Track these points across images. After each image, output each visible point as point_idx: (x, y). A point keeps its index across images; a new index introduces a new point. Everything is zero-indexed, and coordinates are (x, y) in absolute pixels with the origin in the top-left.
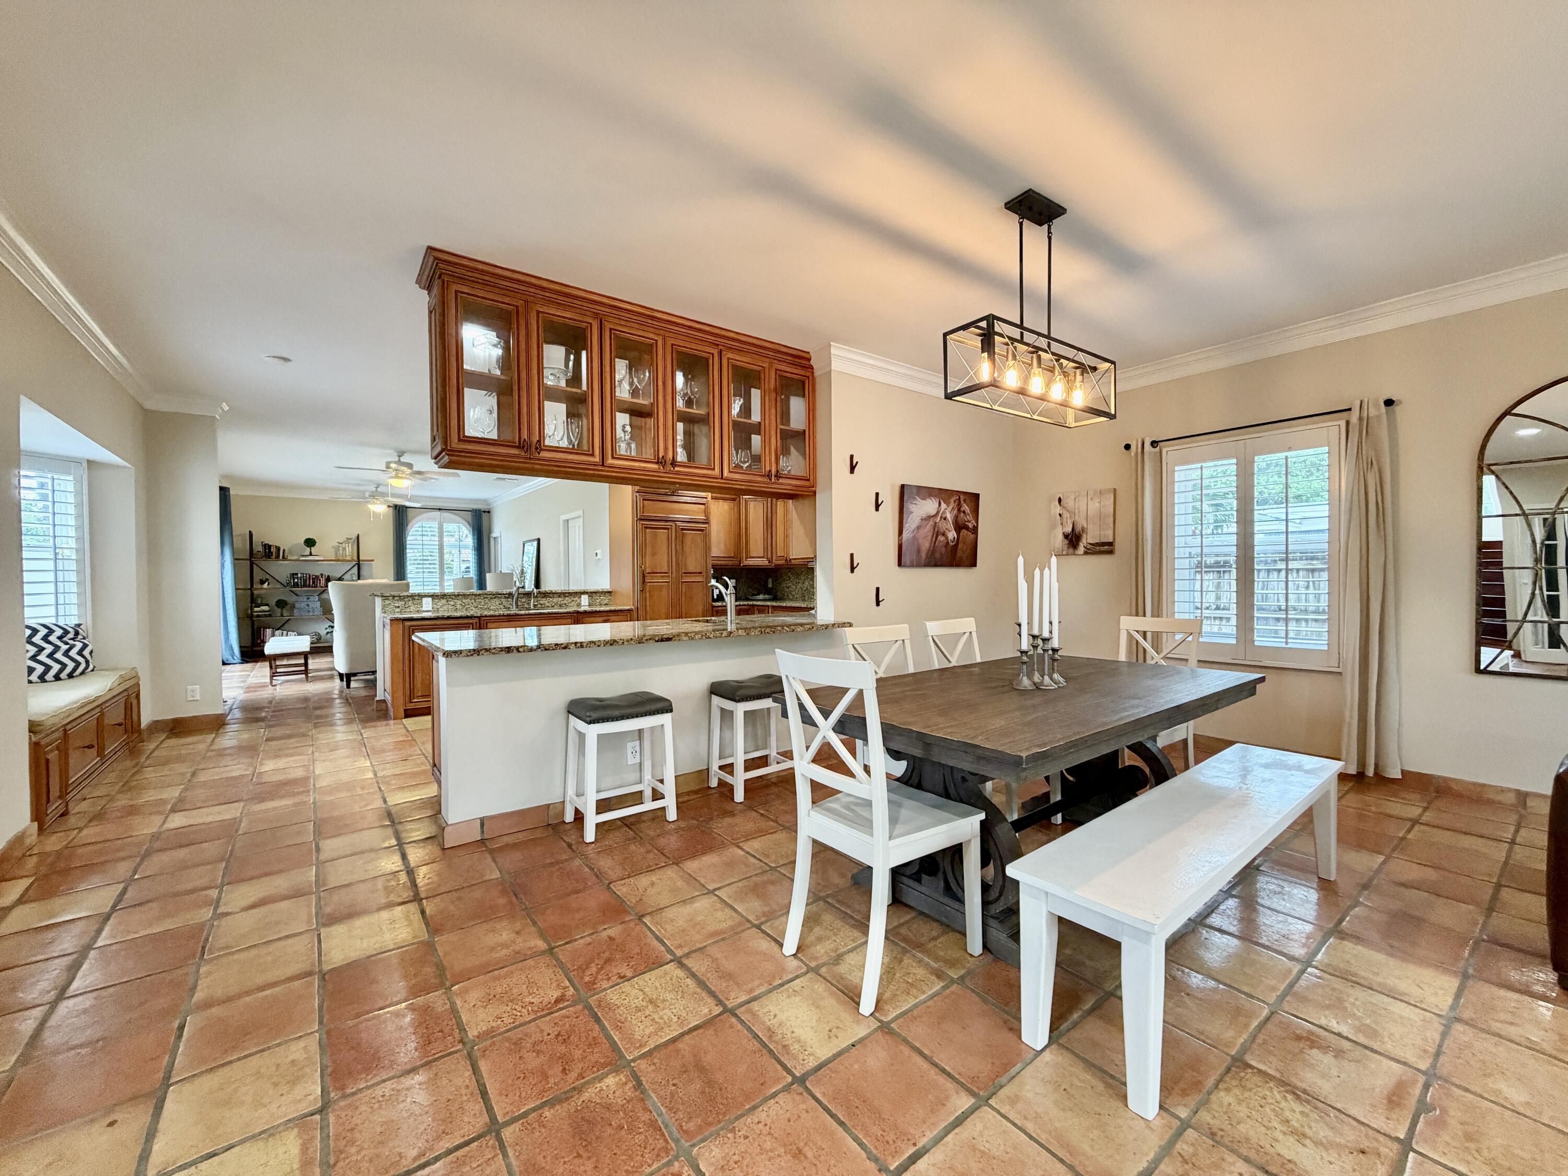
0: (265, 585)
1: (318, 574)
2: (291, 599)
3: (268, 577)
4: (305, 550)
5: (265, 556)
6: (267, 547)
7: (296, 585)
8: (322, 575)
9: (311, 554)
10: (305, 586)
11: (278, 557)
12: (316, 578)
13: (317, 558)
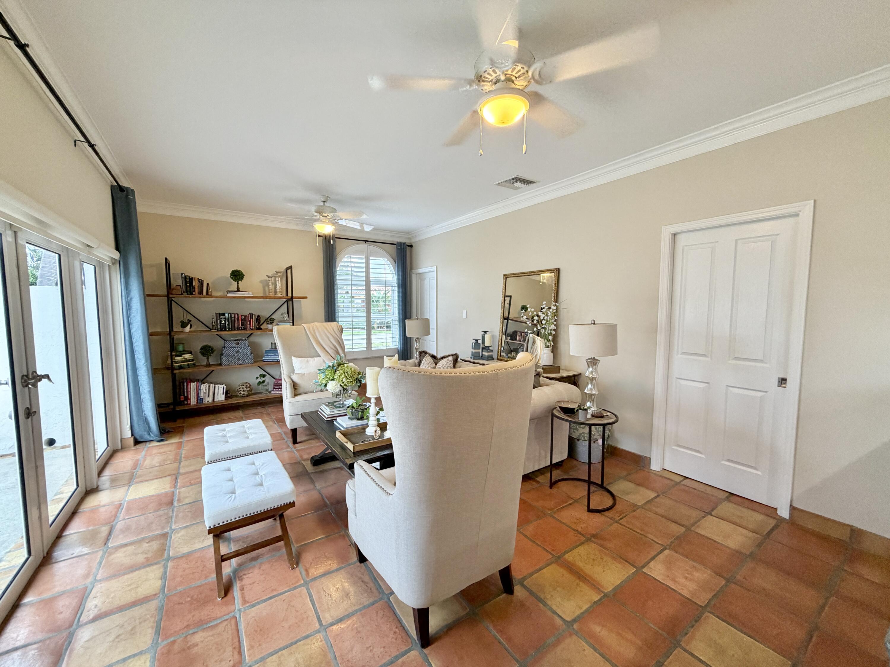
0: (187, 329)
1: (247, 314)
2: (217, 343)
3: (189, 317)
4: (231, 284)
5: (187, 291)
6: (188, 281)
7: (223, 328)
8: (251, 315)
9: (238, 290)
10: (233, 329)
11: (201, 293)
12: (245, 320)
13: (246, 294)
